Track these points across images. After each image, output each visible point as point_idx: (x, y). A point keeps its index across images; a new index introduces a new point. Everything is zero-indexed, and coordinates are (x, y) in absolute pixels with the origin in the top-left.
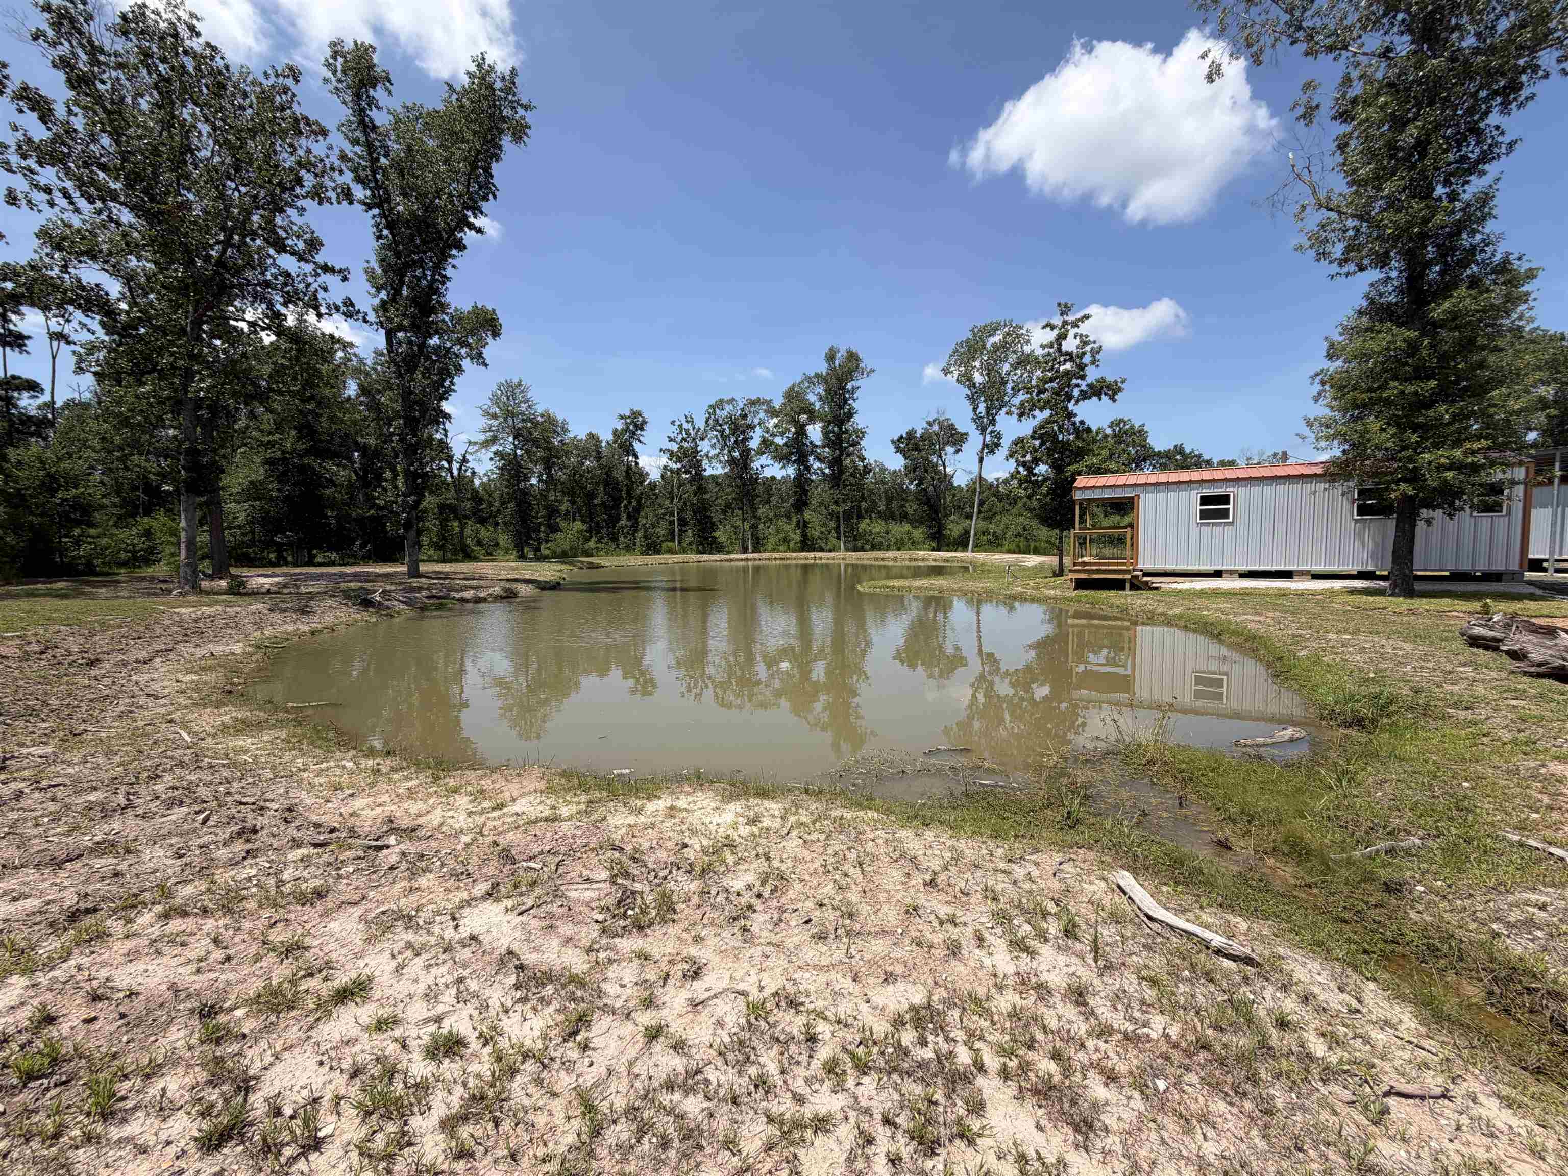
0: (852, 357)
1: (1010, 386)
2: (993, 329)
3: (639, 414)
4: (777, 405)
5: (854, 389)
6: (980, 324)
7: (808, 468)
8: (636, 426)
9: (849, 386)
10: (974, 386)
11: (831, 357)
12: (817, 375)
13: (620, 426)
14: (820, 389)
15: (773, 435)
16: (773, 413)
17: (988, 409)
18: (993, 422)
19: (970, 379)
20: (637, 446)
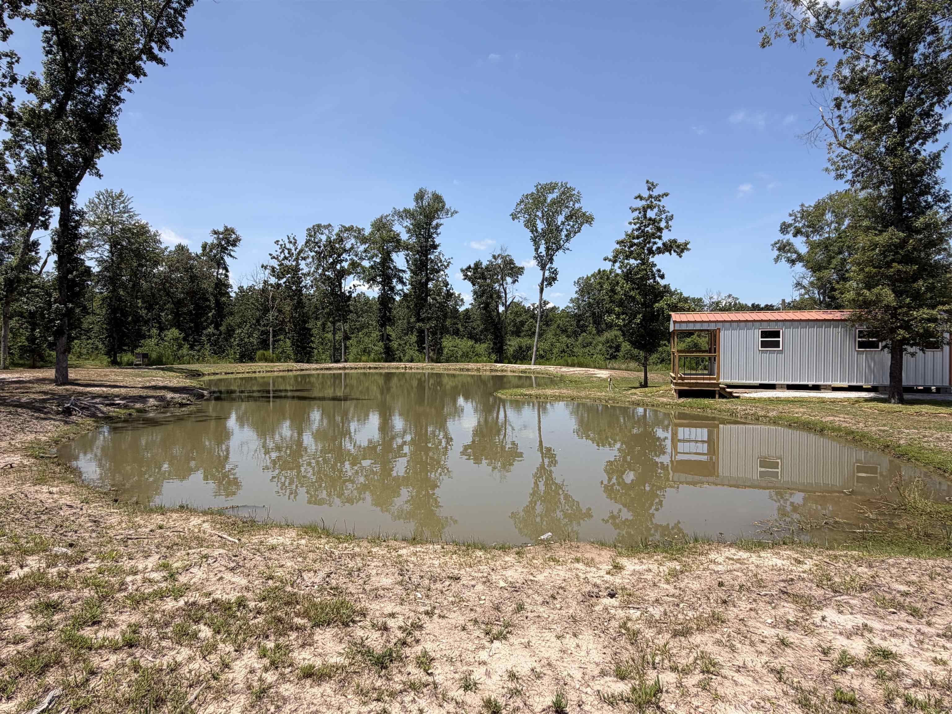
0: (437, 198)
1: (564, 233)
2: (552, 187)
3: (233, 231)
4: (367, 232)
5: (437, 226)
6: (543, 182)
7: (392, 289)
8: (228, 242)
9: (434, 223)
10: (537, 231)
11: (420, 197)
12: (406, 211)
13: (211, 239)
14: (408, 223)
15: (362, 259)
16: (364, 240)
17: (548, 249)
18: (551, 260)
19: (534, 225)
20: (227, 259)
